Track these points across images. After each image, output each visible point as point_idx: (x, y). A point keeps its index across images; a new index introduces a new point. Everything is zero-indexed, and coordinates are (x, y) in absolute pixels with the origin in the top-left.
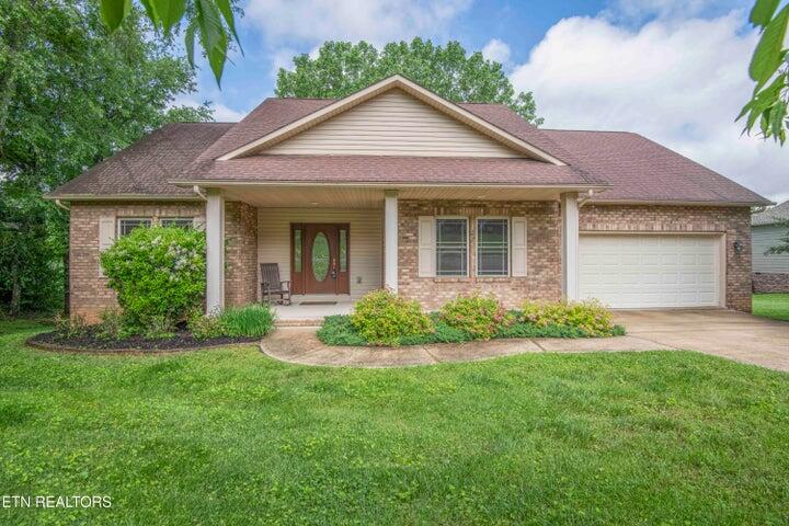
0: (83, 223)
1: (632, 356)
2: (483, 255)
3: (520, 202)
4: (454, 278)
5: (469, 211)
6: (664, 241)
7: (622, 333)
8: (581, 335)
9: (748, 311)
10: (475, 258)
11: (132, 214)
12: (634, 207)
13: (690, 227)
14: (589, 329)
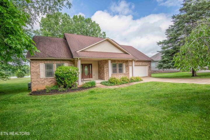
0: (35, 65)
1: (144, 83)
2: (119, 70)
3: (124, 60)
4: (115, 74)
5: (117, 62)
6: (141, 66)
7: (142, 80)
8: (139, 81)
9: (151, 76)
10: (118, 70)
11: (49, 62)
12: (139, 61)
13: (144, 64)
14: (140, 80)
